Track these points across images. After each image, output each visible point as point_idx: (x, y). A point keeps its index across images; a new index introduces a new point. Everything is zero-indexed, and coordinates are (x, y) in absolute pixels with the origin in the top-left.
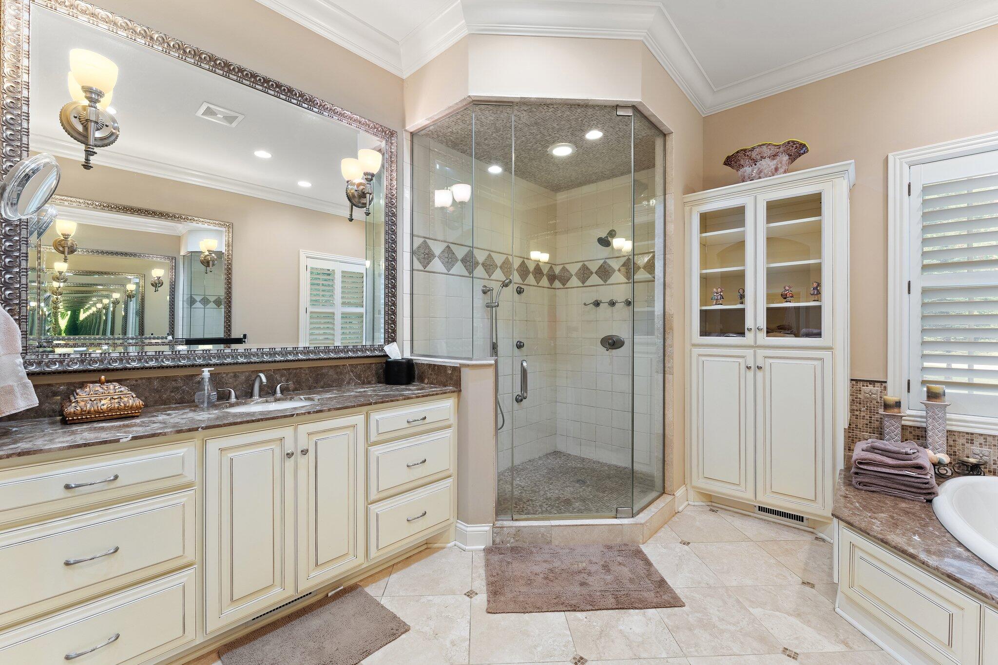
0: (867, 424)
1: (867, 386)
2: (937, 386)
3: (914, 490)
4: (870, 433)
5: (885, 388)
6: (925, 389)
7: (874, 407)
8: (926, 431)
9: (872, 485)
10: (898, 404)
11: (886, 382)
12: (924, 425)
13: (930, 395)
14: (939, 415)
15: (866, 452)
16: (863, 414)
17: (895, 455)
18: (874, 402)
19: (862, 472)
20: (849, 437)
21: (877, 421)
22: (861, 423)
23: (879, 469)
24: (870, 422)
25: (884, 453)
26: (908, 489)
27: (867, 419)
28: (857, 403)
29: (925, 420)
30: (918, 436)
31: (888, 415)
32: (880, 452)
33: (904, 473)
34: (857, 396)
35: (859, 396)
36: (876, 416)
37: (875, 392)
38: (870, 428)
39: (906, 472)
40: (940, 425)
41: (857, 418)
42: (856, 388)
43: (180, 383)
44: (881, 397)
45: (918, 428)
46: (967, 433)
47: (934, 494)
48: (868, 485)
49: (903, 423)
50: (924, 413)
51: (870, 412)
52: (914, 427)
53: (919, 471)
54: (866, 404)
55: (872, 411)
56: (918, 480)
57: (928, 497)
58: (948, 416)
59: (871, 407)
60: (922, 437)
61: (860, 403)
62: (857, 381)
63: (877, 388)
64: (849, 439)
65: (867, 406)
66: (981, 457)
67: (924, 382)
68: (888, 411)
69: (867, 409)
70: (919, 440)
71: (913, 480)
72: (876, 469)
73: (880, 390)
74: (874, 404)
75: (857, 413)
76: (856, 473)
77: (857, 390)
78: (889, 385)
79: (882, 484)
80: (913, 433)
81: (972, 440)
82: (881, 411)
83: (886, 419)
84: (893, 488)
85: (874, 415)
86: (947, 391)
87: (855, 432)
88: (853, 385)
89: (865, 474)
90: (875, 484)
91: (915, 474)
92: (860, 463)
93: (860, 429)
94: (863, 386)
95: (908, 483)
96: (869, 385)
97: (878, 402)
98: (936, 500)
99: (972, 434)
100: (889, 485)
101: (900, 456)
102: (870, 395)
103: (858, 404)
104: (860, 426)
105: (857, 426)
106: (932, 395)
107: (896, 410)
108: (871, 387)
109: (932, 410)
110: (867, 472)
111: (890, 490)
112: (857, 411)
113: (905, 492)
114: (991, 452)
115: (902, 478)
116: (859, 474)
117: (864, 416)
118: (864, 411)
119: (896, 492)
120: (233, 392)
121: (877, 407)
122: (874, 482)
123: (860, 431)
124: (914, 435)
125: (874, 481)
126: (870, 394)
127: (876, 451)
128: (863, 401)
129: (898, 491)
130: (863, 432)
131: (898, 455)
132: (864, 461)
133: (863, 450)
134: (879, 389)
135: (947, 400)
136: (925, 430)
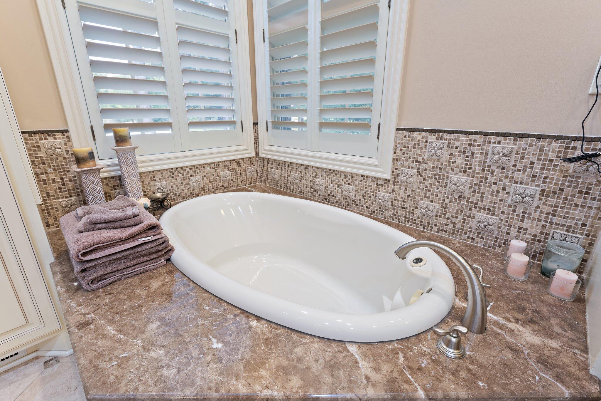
0: (60, 188)
1: (46, 139)
2: (121, 128)
3: (153, 256)
4: (66, 197)
5: (69, 138)
6: (112, 134)
7: (62, 165)
8: (120, 180)
9: (108, 275)
10: (91, 156)
11: (67, 131)
12: (118, 173)
13: (118, 139)
14: (131, 160)
15: (86, 234)
16: (51, 177)
17: (123, 223)
18: (61, 158)
19: (91, 264)
20: (43, 210)
21: (71, 181)
22: (52, 188)
23: (112, 250)
24: (63, 185)
25: (110, 225)
26: (148, 258)
27: (58, 182)
28: (39, 164)
29: (119, 167)
30: (114, 186)
31: (84, 171)
32: (103, 225)
33: (141, 242)
34: (37, 154)
35: (40, 154)
36: (68, 176)
37: (57, 145)
38: (65, 191)
39: (143, 239)
40: (133, 169)
41: (45, 184)
42: (32, 143)
44: (67, 151)
45: (113, 177)
46: (150, 172)
47: (171, 250)
48: (104, 277)
49: (103, 175)
50: (116, 161)
51: (60, 172)
52: (109, 178)
53: (152, 232)
54: (52, 163)
55: (62, 170)
56: (156, 243)
57: (166, 257)
58: (138, 159)
59: (58, 166)
60: (118, 186)
61: (44, 164)
62: (30, 133)
63: (59, 140)
64: (43, 214)
65: (54, 166)
66: (162, 190)
67: (107, 127)
68: (82, 166)
69: (54, 169)
70: (116, 190)
71: (151, 245)
72: (107, 252)
73: (64, 142)
74: (61, 161)
75: (44, 177)
76: (84, 270)
77: (34, 146)
78: (72, 133)
79: (120, 268)
80: (110, 185)
81: (154, 177)
82: (74, 168)
83: (84, 176)
84: (132, 266)
85: (65, 174)
86: (132, 134)
87: (48, 202)
88: (26, 140)
89: (95, 265)
90: (110, 273)
91: (150, 238)
92: (84, 254)
93: (53, 196)
94: (41, 139)
95: (147, 252)
96: (47, 137)
97: (65, 158)
98: (175, 256)
99: (153, 172)
100: (128, 264)
101: (129, 222)
102: (54, 150)
103: (41, 166)
104: (52, 193)
105: (48, 193)
106: (120, 140)
107: (91, 163)
108: (51, 140)
109: (124, 156)
110: (97, 262)
111: (130, 271)
112: (42, 174)
113: (146, 263)
114: (168, 184)
115: (138, 249)
116: (87, 270)
117: (54, 179)
118: (51, 173)
119: (137, 269)
121: (66, 165)
122: (110, 271)
123: (55, 199)
124: (111, 187)
125: (110, 269)
126: (53, 148)
127: (98, 226)
128: (47, 160)
129: (138, 266)
130: (58, 199)
131: (126, 221)
132: (89, 249)
133: (80, 232)
134: (62, 140)
135: (133, 143)
136: (120, 178)
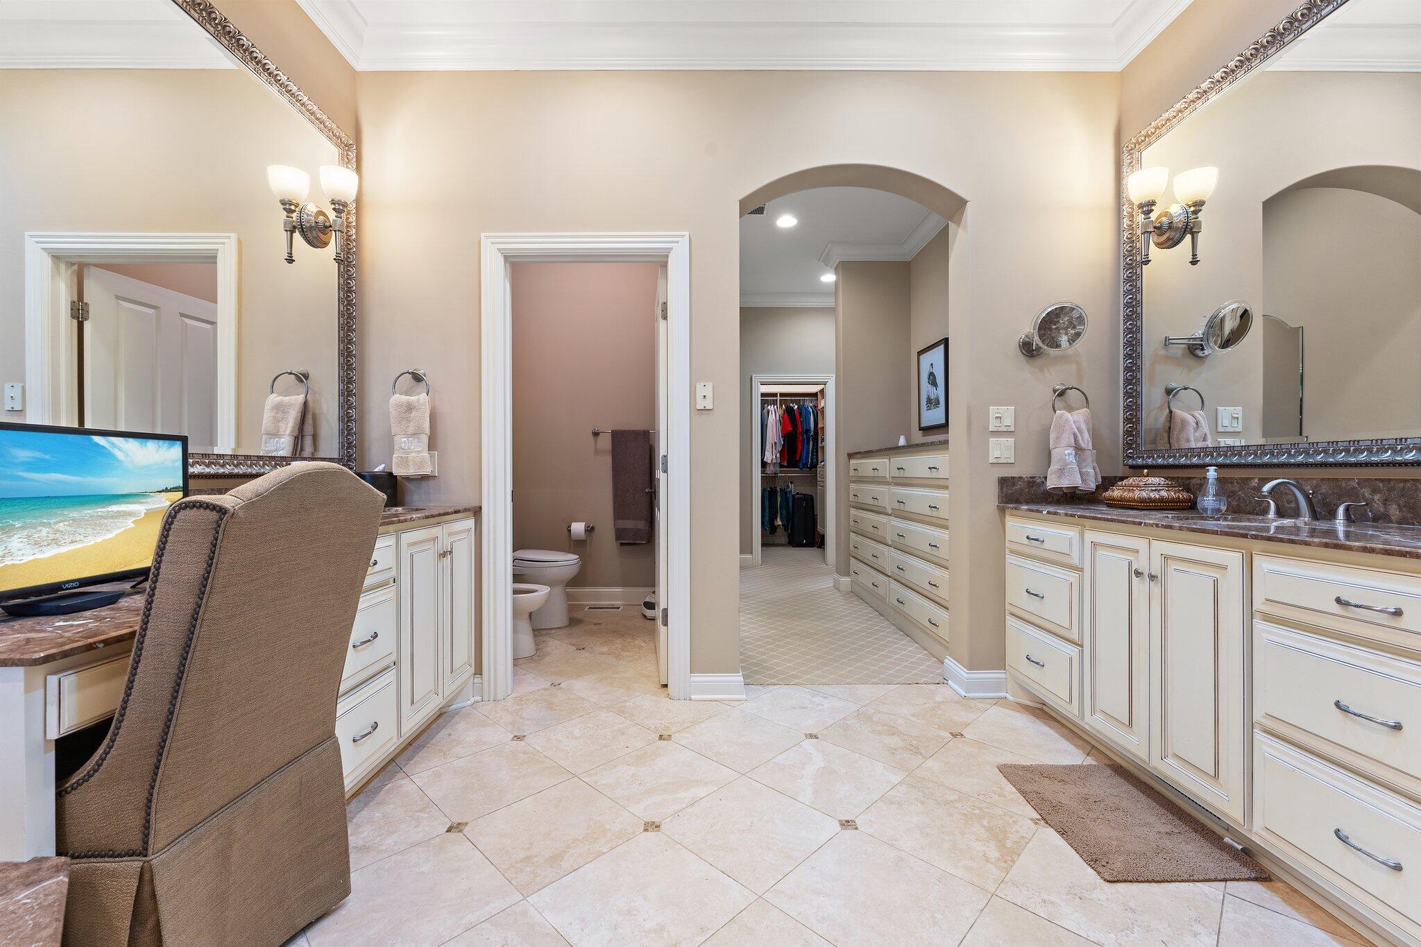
43: (1236, 487)
120: (1272, 504)
